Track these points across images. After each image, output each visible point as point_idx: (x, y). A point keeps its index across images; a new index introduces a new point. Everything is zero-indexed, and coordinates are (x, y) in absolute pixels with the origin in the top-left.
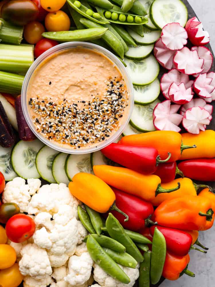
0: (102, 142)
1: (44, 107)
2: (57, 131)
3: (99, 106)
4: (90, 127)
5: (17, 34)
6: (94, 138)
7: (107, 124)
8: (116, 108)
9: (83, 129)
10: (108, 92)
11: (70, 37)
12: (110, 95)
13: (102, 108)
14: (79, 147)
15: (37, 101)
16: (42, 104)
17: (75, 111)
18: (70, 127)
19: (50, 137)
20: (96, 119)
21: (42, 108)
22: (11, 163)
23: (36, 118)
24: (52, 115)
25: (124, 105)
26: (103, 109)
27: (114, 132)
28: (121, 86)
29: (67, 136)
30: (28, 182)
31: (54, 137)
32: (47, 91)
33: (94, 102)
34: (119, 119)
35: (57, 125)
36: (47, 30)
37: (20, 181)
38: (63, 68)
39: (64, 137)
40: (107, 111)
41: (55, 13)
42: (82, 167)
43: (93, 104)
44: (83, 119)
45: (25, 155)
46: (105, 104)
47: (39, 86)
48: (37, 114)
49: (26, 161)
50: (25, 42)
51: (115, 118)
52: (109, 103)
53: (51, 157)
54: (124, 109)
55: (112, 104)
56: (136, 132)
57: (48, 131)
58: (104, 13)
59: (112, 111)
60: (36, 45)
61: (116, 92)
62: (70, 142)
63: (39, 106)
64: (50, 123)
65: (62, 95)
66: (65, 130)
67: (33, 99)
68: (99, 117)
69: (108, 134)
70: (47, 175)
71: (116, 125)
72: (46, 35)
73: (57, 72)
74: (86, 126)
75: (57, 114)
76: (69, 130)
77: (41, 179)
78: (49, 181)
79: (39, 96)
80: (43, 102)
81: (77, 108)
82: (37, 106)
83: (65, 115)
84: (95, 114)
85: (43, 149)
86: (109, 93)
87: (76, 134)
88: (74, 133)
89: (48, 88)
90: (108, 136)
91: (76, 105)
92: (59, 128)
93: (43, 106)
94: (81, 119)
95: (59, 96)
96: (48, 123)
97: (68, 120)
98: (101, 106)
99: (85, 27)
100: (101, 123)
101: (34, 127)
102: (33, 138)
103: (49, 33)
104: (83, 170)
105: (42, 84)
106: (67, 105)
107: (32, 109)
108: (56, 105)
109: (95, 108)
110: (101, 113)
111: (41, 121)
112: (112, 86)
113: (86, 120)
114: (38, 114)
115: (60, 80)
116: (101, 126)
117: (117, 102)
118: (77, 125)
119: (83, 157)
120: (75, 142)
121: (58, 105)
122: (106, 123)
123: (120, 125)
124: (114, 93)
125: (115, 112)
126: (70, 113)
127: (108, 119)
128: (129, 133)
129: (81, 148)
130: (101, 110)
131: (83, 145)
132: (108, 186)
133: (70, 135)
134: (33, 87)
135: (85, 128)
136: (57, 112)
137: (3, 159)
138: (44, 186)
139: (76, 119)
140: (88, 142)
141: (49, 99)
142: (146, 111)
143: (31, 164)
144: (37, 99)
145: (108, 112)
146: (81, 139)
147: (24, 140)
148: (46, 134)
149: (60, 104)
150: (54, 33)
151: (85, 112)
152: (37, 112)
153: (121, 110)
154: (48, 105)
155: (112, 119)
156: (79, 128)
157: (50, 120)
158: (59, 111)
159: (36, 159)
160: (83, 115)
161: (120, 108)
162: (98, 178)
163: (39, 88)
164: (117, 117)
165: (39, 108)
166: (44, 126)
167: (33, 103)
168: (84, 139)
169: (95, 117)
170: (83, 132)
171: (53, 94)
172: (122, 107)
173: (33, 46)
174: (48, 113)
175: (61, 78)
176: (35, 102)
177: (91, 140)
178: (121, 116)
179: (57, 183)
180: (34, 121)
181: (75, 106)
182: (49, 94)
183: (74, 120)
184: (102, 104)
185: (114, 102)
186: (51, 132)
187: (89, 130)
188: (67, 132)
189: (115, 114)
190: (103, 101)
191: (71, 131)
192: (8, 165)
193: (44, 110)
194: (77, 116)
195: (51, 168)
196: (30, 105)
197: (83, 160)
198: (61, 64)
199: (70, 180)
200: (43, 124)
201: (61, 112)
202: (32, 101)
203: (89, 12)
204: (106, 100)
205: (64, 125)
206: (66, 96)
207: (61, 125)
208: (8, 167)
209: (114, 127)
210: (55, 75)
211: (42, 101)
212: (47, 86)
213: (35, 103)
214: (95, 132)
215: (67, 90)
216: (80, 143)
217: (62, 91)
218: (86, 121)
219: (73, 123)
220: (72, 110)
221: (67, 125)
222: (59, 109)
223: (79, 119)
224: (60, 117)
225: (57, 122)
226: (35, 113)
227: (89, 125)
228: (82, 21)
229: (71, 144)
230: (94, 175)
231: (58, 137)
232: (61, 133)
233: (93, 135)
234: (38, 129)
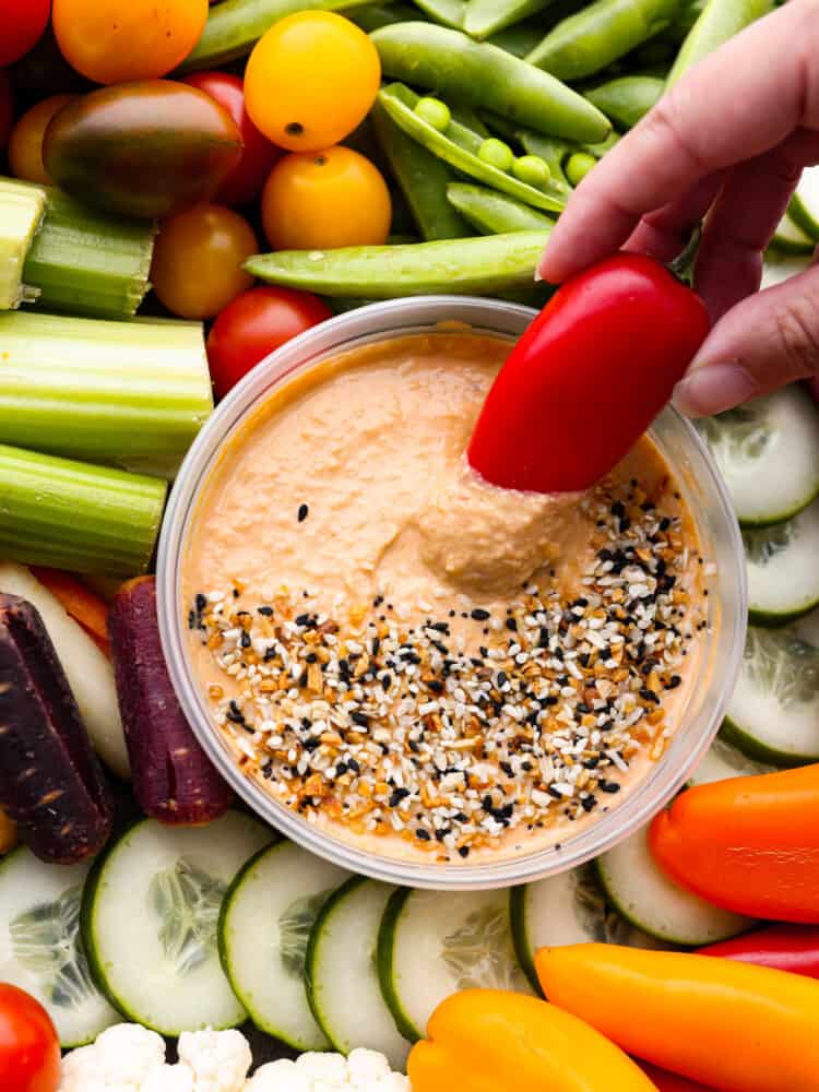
0: (584, 821)
1: (272, 641)
2: (342, 769)
3: (562, 630)
4: (517, 745)
5: (126, 264)
6: (545, 799)
7: (607, 726)
8: (650, 639)
9: (481, 754)
10: (604, 555)
11: (405, 272)
12: (615, 572)
13: (578, 643)
14: (464, 851)
15: (234, 608)
16: (262, 626)
17: (437, 659)
18: (413, 747)
19: (305, 803)
20: (550, 702)
21: (261, 644)
22: (86, 947)
23: (226, 700)
24: (315, 681)
25: (685, 626)
26: (585, 649)
27: (641, 768)
28: (665, 524)
29: (400, 794)
30: (181, 1048)
31: (326, 799)
32: (289, 551)
33: (534, 614)
34: (666, 698)
35: (343, 733)
36: (266, 244)
37: (134, 1046)
38: (371, 436)
39: (384, 798)
40: (606, 654)
41: (318, 157)
42: (468, 960)
43: (530, 621)
44: (481, 704)
45: (159, 902)
46: (595, 623)
47: (241, 529)
48: (233, 676)
49: (169, 933)
50: (156, 307)
51: (647, 696)
52: (613, 617)
53: (301, 909)
54: (690, 646)
55: (626, 621)
56: (740, 767)
57: (294, 770)
58: (564, 163)
59: (627, 655)
60: (214, 324)
61: (645, 556)
62: (414, 824)
63: (245, 635)
64: (307, 724)
65: (369, 573)
66: (387, 763)
67: (211, 596)
68: (566, 691)
69: (612, 778)
70: (280, 1009)
71: (651, 731)
72: (269, 267)
73: (336, 454)
74: (499, 734)
75: (345, 675)
76: (407, 764)
77: (248, 1027)
78: (292, 1039)
79: (245, 582)
80: (266, 611)
81: (446, 642)
82: (234, 634)
83: (386, 683)
84: (545, 673)
85: (259, 869)
86: (609, 565)
87: (449, 781)
88: (437, 776)
89: (290, 538)
90: (614, 788)
91: (442, 628)
92: (352, 752)
93: (265, 634)
94: (469, 701)
95: (349, 581)
96: (296, 725)
97: (399, 705)
98: (572, 629)
99: (469, 227)
100: (578, 719)
101: (231, 751)
102: (225, 803)
103: (284, 256)
104: (475, 973)
105: (258, 517)
106: (391, 625)
107: (204, 650)
108: (335, 630)
109: (544, 642)
110: (573, 668)
111: (259, 712)
112: (625, 526)
113: (495, 705)
114: (240, 677)
115: (355, 495)
116: (575, 739)
117: (653, 608)
118: (449, 733)
119: (475, 908)
120: (440, 825)
121: (347, 629)
122: (603, 718)
123: (670, 725)
124: (631, 562)
125: (642, 661)
126: (411, 670)
127: (610, 701)
128: (707, 768)
129: (472, 855)
130: (570, 655)
131: (482, 840)
132: (621, 1052)
133: (413, 788)
134: (211, 533)
135: (490, 747)
136: (342, 664)
137: (42, 925)
138: (267, 1069)
139: (443, 702)
140: (514, 820)
141: (296, 595)
142: (782, 654)
143: (192, 950)
144: (231, 599)
145: (611, 663)
146: (476, 805)
147: (167, 817)
148: (283, 787)
149: (356, 623)
150: (315, 256)
151: (488, 663)
152: (235, 668)
153: (672, 649)
154: (291, 628)
155: (630, 698)
156: (460, 751)
157: (303, 710)
158: (355, 657)
159: (221, 923)
160: (481, 678)
161: (670, 637)
162: (566, 1019)
163: (241, 539)
164: (655, 686)
165: (246, 643)
166: (275, 741)
167: (215, 617)
168: (487, 805)
169: (544, 689)
170: (483, 771)
171: (316, 568)
172: (677, 634)
173: (201, 324)
174: (297, 670)
175: (353, 486)
176: (221, 612)
177: (529, 811)
178: (675, 682)
179: (332, 1049)
180: (221, 718)
181: (435, 635)
182: (298, 569)
183: (433, 706)
184: (576, 619)
185: (640, 610)
186: (309, 772)
187: (516, 762)
188: (400, 771)
189: (646, 672)
190: (583, 603)
191: (419, 766)
192: (70, 957)
193: (270, 655)
194: (451, 683)
195: (303, 966)
196: (197, 632)
197: (472, 919)
198: (360, 414)
199: (409, 1035)
200: (269, 734)
201: (361, 666)
202: (205, 611)
203: (491, 155)
204: (594, 600)
205: (380, 734)
206: (384, 579)
207: (368, 736)
208: (67, 970)
209: (643, 738)
210: (333, 471)
211: (261, 606)
212: (284, 525)
213: (225, 619)
214: (548, 770)
215: (389, 548)
216: (469, 828)
217: (366, 552)
218: (497, 713)
219: (429, 724)
220: (423, 655)
221: (400, 733)
222: (355, 648)
223: (458, 702)
224: (358, 691)
225: (342, 719)
226: (224, 671)
227: (511, 732)
228: (459, 197)
229: (422, 834)
230: (542, 996)
231: (351, 799)
232: (368, 779)
233: (537, 784)
234: (245, 759)
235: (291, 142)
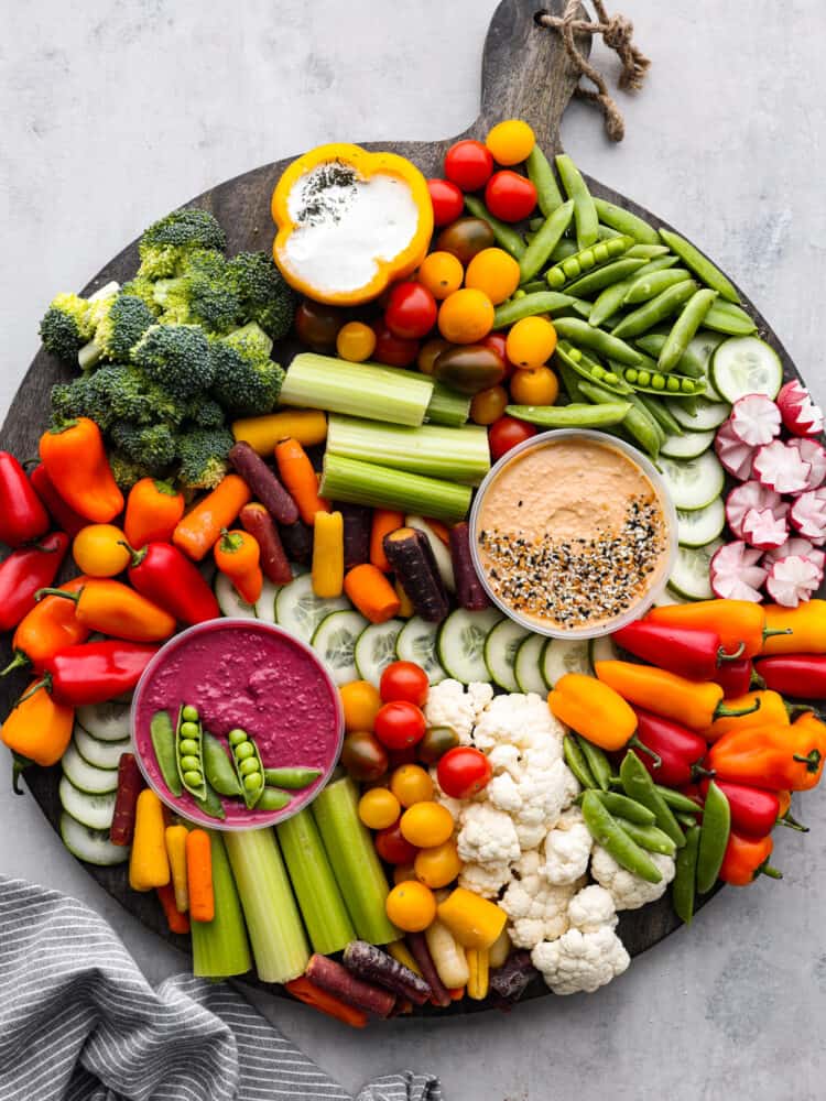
0: (615, 618)
1: (508, 549)
2: (530, 595)
3: (611, 549)
4: (592, 589)
5: (461, 410)
6: (601, 609)
7: (625, 585)
8: (643, 554)
9: (579, 592)
10: (629, 523)
11: (563, 419)
12: (632, 529)
13: (616, 555)
14: (571, 626)
15: (495, 536)
16: (504, 543)
17: (566, 558)
18: (555, 588)
19: (517, 606)
20: (605, 575)
21: (504, 550)
22: (437, 651)
23: (491, 569)
24: (522, 564)
25: (657, 550)
26: (619, 556)
27: (637, 600)
28: (653, 512)
29: (550, 604)
30: (470, 688)
31: (525, 605)
32: (514, 517)
33: (602, 542)
34: (648, 575)
35: (532, 583)
36: (513, 401)
37: (452, 686)
38: (545, 476)
39: (545, 605)
40: (626, 559)
41: (532, 371)
42: (572, 664)
43: (600, 545)
44: (581, 574)
45: (463, 637)
46: (624, 547)
47: (498, 509)
48: (494, 561)
49: (466, 649)
50: (472, 422)
51: (641, 574)
52: (630, 545)
53: (513, 643)
54: (658, 557)
55: (635, 547)
56: (675, 600)
57: (513, 594)
58: (624, 373)
59: (634, 559)
60: (492, 429)
61: (644, 524)
62: (555, 615)
63: (499, 547)
64: (519, 579)
65: (543, 526)
66: (546, 593)
67: (487, 532)
68: (611, 571)
69: (626, 603)
70: (504, 676)
71: (641, 586)
72: (513, 411)
73: (533, 483)
74: (585, 586)
75: (533, 562)
76: (553, 595)
77: (493, 683)
78: (508, 688)
79: (499, 527)
80: (506, 538)
81: (570, 552)
82: (494, 546)
83: (547, 566)
84: (604, 564)
85: (500, 626)
86: (630, 526)
87: (568, 601)
88: (563, 599)
89: (516, 513)
90: (626, 607)
91: (568, 547)
92: (535, 589)
93: (505, 546)
94: (576, 573)
95: (537, 529)
96: (515, 579)
97: (551, 573)
98: (615, 550)
99: (590, 401)
100: (615, 581)
101: (492, 587)
102: (489, 604)
103: (520, 408)
104: (574, 669)
105: (505, 504)
106: (551, 544)
107: (484, 551)
108: (530, 545)
109: (604, 553)
110: (614, 563)
111: (502, 573)
112: (637, 512)
113: (586, 575)
114: (496, 561)
115: (539, 498)
116: (613, 588)
117: (645, 543)
118: (569, 584)
119: (575, 646)
120: (564, 616)
121: (535, 545)
122: (624, 582)
123: (649, 586)
124: (640, 525)
125: (640, 561)
126: (557, 561)
127: (627, 575)
128: (665, 601)
129: (575, 628)
130: (614, 558)
131: (578, 622)
132: (622, 700)
133: (555, 603)
134: (488, 510)
135: (583, 590)
136: (532, 558)
137: (422, 643)
138: (499, 698)
139: (567, 573)
140: (590, 616)
141: (517, 534)
142: (697, 559)
143: (474, 654)
144: (494, 533)
145: (628, 562)
146: (576, 610)
147: (469, 609)
148: (509, 600)
149: (538, 544)
150: (531, 409)
151: (584, 560)
152: (494, 558)
153: (651, 558)
154: (515, 544)
155: (634, 575)
156: (573, 591)
157: (517, 574)
158: (537, 556)
159: (485, 646)
160: (581, 565)
161: (651, 554)
162: (602, 685)
163: (498, 512)
164: (644, 571)
165: (499, 550)
166: (507, 584)
167: (488, 539)
168: (581, 610)
169: (603, 569)
170: (580, 598)
171: (525, 523)
172: (653, 551)
173: (486, 429)
174: (516, 560)
175: (539, 495)
176: (490, 538)
177: (595, 613)
178: (651, 570)
179: (521, 692)
180: (489, 575)
181: (565, 549)
182: (518, 524)
183: (564, 574)
184: (616, 546)
185: (640, 543)
186: (519, 595)
187: (592, 595)
188: (550, 597)
189: (641, 566)
190: (619, 540)
191: (557, 595)
192: (431, 655)
193: (507, 554)
194: (570, 567)
195: (513, 662)
196: (482, 545)
197: (574, 649)
198: (541, 467)
199: (549, 688)
200: (505, 581)
201: (540, 559)
202: (485, 537)
203: (597, 371)
204: (623, 539)
205: (544, 583)
206: (549, 529)
207: (540, 584)
208: (430, 659)
209: (638, 589)
210: (531, 489)
211: (504, 536)
212: (514, 508)
213: (491, 540)
214: (603, 599)
215: (552, 517)
216: (574, 618)
217: (542, 519)
218: (587, 578)
219: (562, 581)
220: (560, 556)
221: (551, 583)
222: (537, 553)
223: (572, 574)
224: (537, 568)
225: (531, 578)
226: (491, 558)
227: (590, 585)
228: (582, 387)
229: (557, 619)
230: (596, 677)
231: (533, 606)
232: (539, 599)
233: (599, 604)
234: (497, 590)
235: (524, 367)
